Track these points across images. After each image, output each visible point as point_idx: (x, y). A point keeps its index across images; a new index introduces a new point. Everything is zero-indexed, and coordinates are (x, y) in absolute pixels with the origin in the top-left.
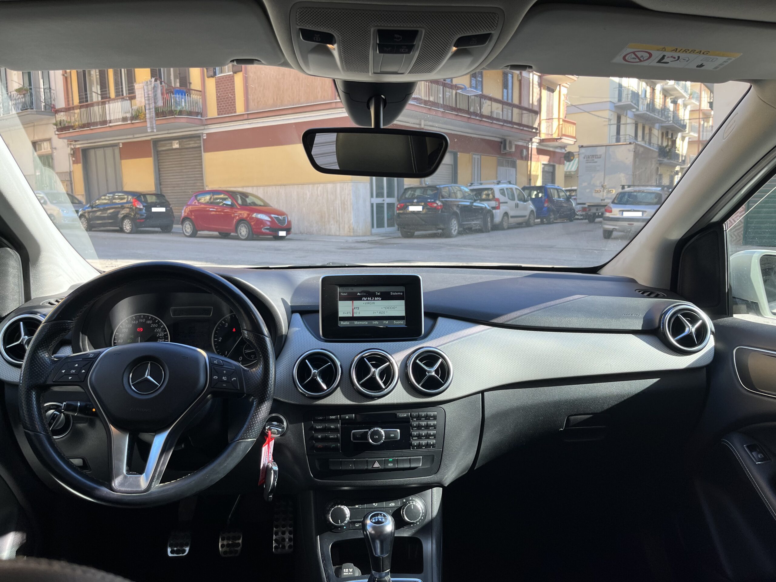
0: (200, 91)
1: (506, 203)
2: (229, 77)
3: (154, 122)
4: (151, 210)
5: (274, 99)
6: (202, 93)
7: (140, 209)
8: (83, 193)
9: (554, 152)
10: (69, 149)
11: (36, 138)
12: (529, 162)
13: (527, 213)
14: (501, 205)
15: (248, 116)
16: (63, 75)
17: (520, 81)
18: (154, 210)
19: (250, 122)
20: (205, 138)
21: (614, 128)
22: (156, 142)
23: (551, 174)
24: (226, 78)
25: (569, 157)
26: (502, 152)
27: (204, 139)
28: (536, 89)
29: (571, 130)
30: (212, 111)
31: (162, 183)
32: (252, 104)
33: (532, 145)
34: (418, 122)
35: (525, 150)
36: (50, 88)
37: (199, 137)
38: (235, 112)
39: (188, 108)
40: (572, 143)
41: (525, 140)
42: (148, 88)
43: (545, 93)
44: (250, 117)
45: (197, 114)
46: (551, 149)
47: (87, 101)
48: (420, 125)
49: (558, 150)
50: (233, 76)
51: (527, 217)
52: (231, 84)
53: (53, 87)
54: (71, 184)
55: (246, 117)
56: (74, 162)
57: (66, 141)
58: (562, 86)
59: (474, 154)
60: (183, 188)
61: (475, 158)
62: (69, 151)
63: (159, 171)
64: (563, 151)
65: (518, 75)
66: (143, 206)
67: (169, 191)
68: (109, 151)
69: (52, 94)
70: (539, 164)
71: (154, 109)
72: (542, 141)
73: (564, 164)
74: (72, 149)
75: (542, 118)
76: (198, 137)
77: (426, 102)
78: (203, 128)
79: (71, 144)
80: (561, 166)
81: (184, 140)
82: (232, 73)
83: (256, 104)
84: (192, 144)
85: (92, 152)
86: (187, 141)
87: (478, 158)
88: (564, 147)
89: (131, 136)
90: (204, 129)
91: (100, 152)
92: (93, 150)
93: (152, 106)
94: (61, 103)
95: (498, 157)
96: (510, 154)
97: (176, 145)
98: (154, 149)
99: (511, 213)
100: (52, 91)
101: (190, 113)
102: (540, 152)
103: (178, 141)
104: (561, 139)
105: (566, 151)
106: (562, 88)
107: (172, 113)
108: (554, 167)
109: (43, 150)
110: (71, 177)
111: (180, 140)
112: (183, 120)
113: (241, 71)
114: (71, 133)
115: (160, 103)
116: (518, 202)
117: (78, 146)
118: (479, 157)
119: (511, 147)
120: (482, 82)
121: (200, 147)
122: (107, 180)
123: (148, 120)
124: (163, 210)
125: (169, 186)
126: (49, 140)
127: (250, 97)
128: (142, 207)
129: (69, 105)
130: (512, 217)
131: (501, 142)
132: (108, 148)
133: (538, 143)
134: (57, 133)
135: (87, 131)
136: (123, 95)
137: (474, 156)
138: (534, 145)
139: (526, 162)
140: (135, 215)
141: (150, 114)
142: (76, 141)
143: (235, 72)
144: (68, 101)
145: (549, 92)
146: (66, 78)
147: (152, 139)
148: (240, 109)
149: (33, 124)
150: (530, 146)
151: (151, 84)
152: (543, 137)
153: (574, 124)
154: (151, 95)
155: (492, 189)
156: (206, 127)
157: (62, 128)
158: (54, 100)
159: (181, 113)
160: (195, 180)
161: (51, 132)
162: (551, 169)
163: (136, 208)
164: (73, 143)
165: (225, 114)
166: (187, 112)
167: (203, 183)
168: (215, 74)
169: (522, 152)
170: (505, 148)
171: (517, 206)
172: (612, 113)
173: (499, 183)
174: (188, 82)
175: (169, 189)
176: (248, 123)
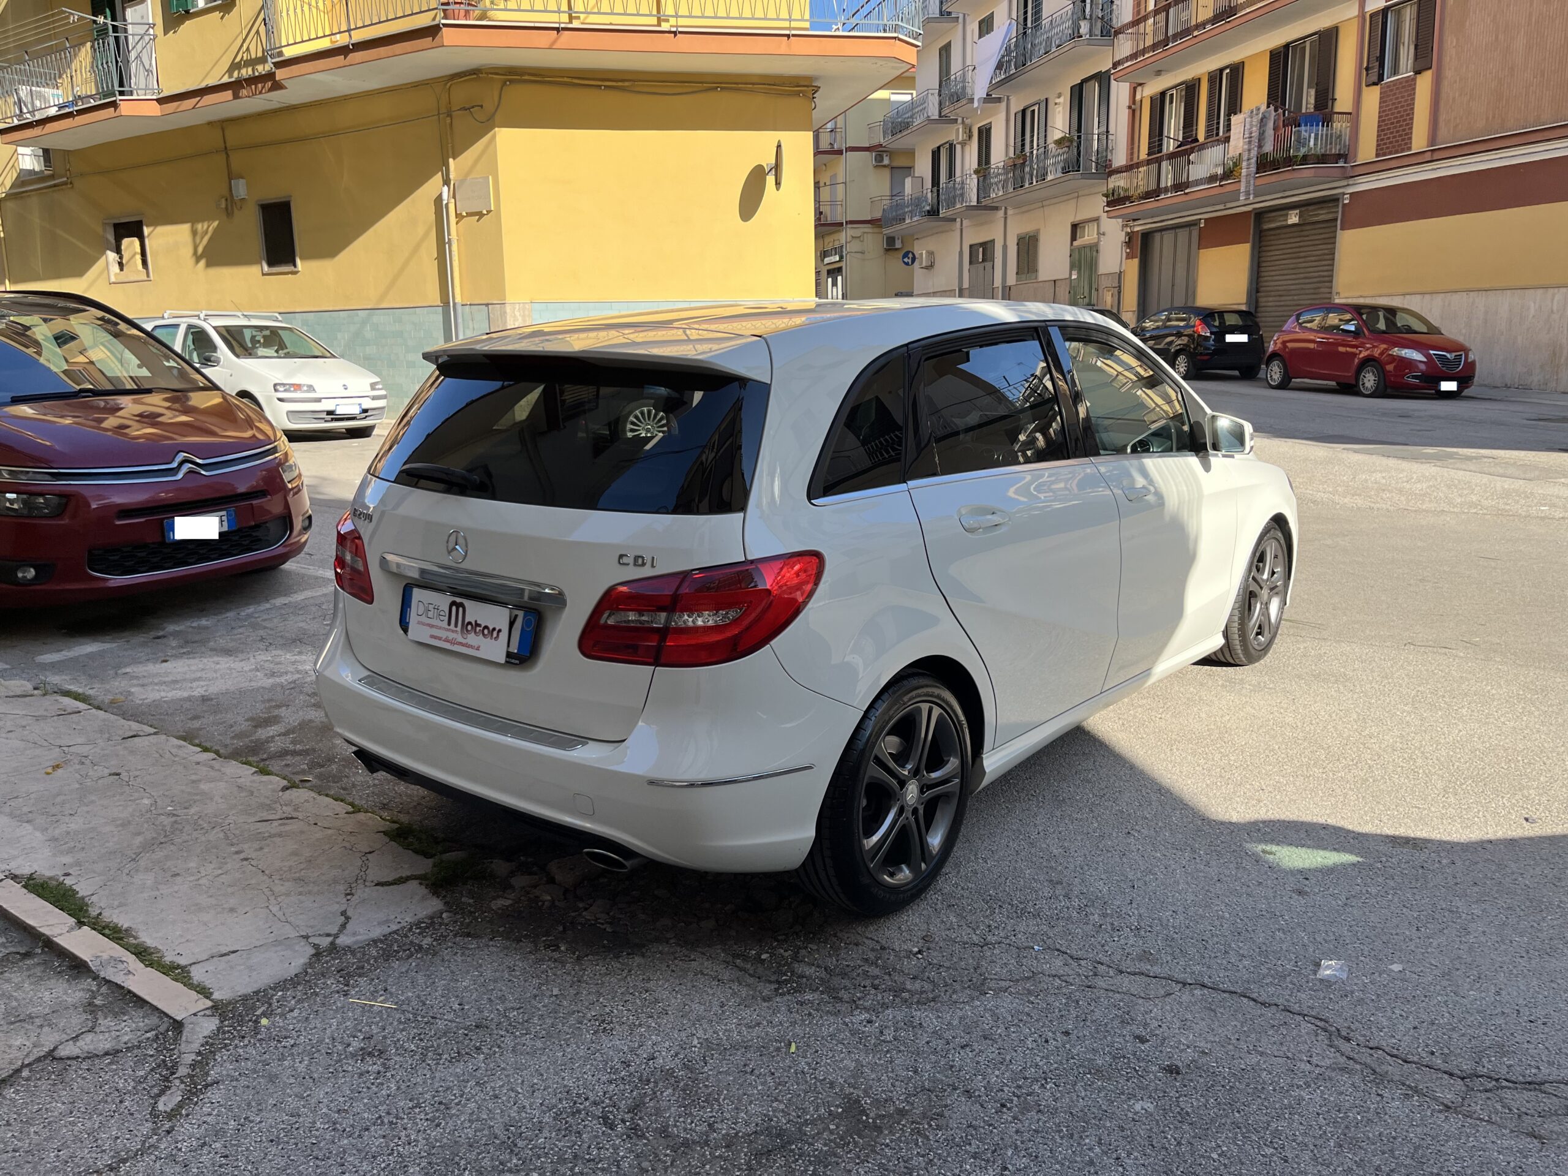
0: (1350, 114)
2: (1407, 82)
3: (1252, 182)
4: (1224, 339)
5: (1487, 119)
6: (1354, 117)
7: (1206, 338)
8: (1135, 308)
10: (1124, 233)
11: (1079, 218)
15: (1434, 155)
16: (1130, 107)
18: (1230, 338)
19: (1435, 167)
20: (1346, 202)
22: (1260, 215)
24: (1401, 83)
27: (1344, 205)
30: (1367, 150)
31: (1262, 289)
32: (1443, 131)
36: (1108, 132)
37: (1338, 200)
38: (1410, 149)
39: (1319, 150)
42: (1252, 122)
44: (1436, 156)
45: (1338, 157)
47: (1160, 151)
50: (1414, 80)
52: (1409, 95)
53: (1112, 130)
54: (1119, 293)
55: (1428, 157)
56: (1129, 256)
57: (1120, 220)
60: (1295, 298)
62: (1122, 237)
63: (1259, 267)
66: (1211, 333)
67: (1270, 304)
68: (1183, 234)
69: (1110, 141)
71: (1255, 159)
74: (1128, 234)
76: (1334, 200)
78: (1344, 183)
79: (1127, 226)
81: (1311, 208)
82: (1412, 73)
83: (1451, 132)
84: (1323, 215)
85: (1157, 236)
86: (1312, 211)
89: (1221, 207)
90: (1348, 185)
91: (1168, 237)
92: (1159, 234)
93: (1254, 153)
94: (1120, 159)
97: (1293, 218)
98: (1254, 228)
100: (1110, 137)
101: (1323, 159)
103: (1298, 211)
107: (1289, 161)
109: (1086, 237)
110: (1119, 282)
111: (1303, 209)
112: (1306, 172)
113: (1430, 68)
114: (1129, 209)
115: (1268, 147)
117: (1137, 229)
121: (1336, 220)
122: (1173, 286)
123: (1243, 180)
124: (1243, 338)
125: (1273, 293)
126: (1097, 220)
127: (1443, 117)
128: (1208, 334)
129: (1132, 159)
132: (1181, 230)
134: (1107, 209)
135: (1151, 204)
136: (1217, 134)
140: (1195, 349)
141: (1247, 169)
142: (1134, 220)
143: (1418, 72)
144: (1132, 154)
146: (1134, 111)
147: (1254, 209)
148: (1419, 141)
149: (1076, 194)
151: (1257, 114)
154: (1255, 134)
156: (1351, 181)
157: (1115, 200)
158: (1111, 151)
159: (1305, 160)
160: (1318, 282)
161: (1097, 205)
163: (1200, 336)
164: (1131, 223)
165: (1390, 153)
166: (1318, 156)
167: (1331, 287)
168: (1381, 78)
174: (1330, 96)
175: (1271, 299)
176: (1430, 168)
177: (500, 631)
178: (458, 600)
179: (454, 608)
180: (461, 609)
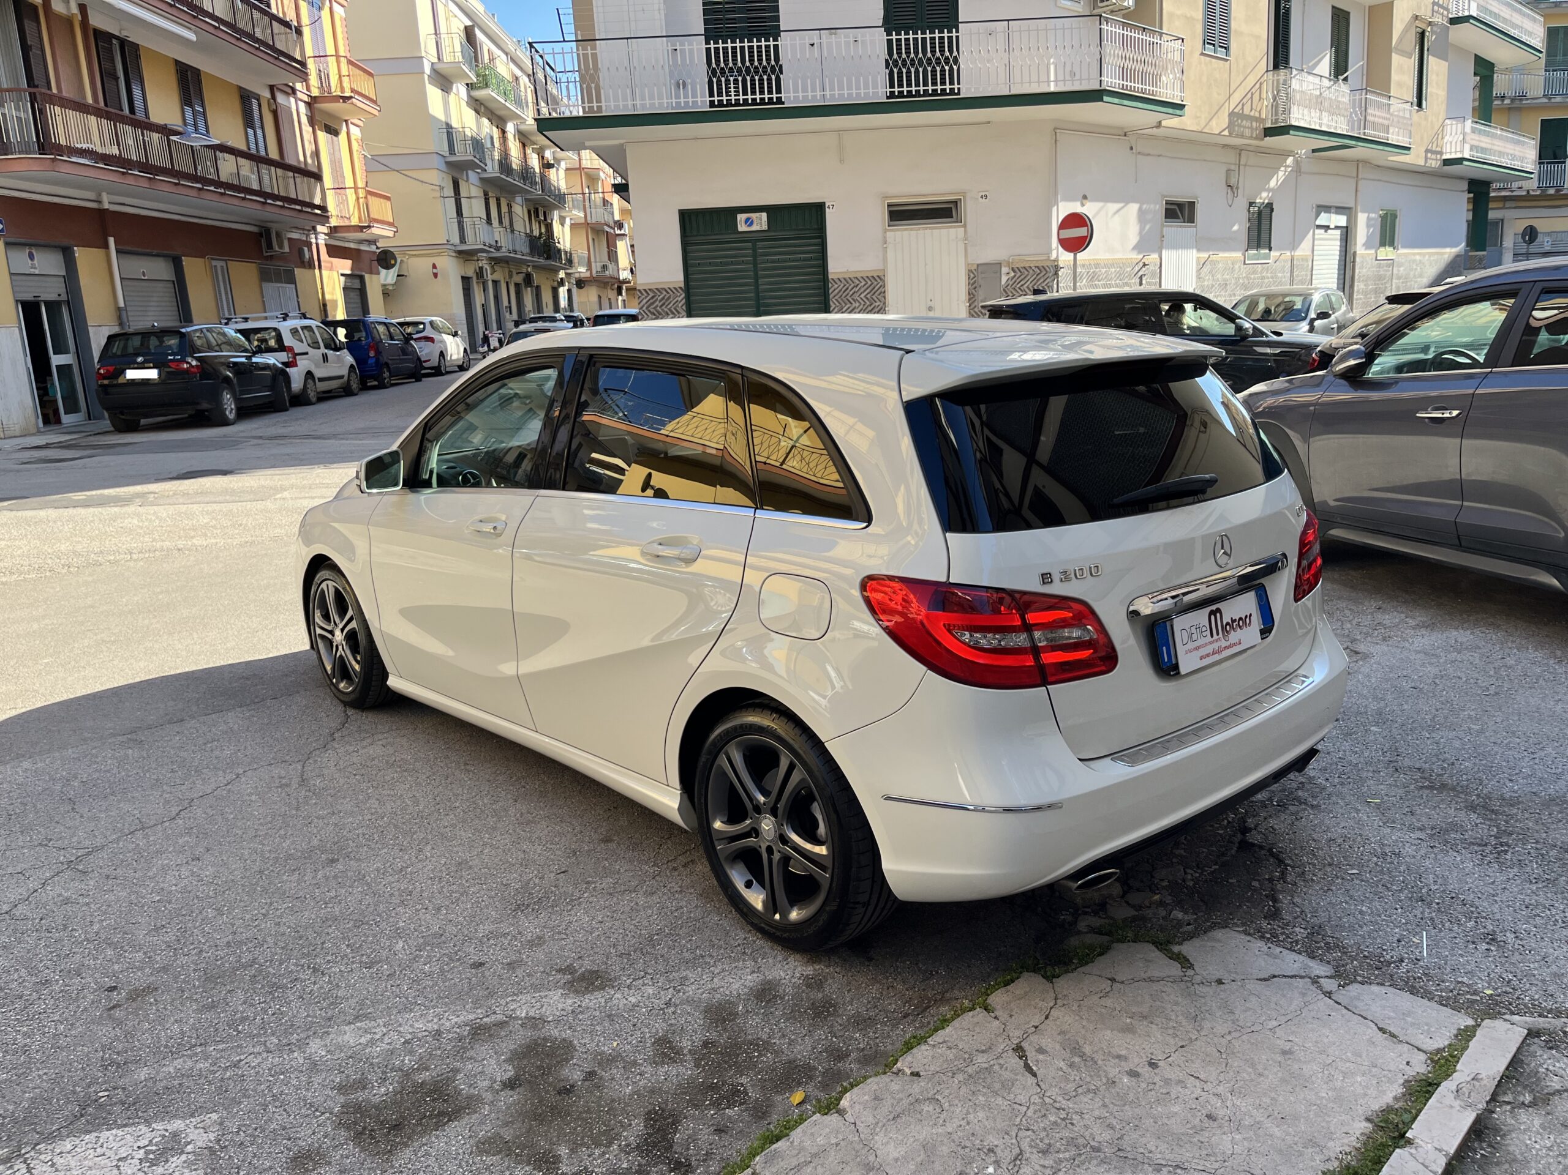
1: (306, 353)
9: (358, 251)
12: (317, 271)
13: (344, 371)
14: (298, 357)
17: (275, 113)
21: (451, 203)
23: (358, 293)
25: (385, 259)
26: (266, 254)
28: (307, 129)
29: (381, 209)
33: (316, 238)
34: (91, 195)
35: (306, 249)
40: (391, 234)
41: (303, 229)
43: (322, 135)
46: (352, 246)
48: (100, 202)
49: (364, 247)
51: (346, 378)
58: (352, 123)
59: (212, 259)
61: (215, 266)
64: (373, 248)
65: (268, 101)
70: (335, 274)
72: (334, 230)
73: (378, 273)
75: (326, 187)
77: (106, 159)
80: (374, 277)
87: (222, 267)
88: (373, 242)
95: (260, 264)
96: (282, 257)
99: (319, 373)
102: (335, 251)
104: (369, 227)
105: (378, 248)
106: (351, 127)
108: (362, 278)
116: (326, 351)
118: (223, 264)
119: (281, 246)
120: (204, 114)
130: (320, 380)
131: (261, 234)
133: (325, 234)
137: (214, 263)
138: (320, 238)
139: (311, 271)
145: (329, 136)
150: (313, 241)
152: (334, 222)
153: (388, 198)
155: (275, 329)
162: (357, 284)
169: (301, 253)
170: (270, 246)
171: (325, 358)
172: (444, 175)
173: (285, 317)
177: (1251, 615)
178: (1214, 607)
179: (1213, 617)
180: (1218, 615)
